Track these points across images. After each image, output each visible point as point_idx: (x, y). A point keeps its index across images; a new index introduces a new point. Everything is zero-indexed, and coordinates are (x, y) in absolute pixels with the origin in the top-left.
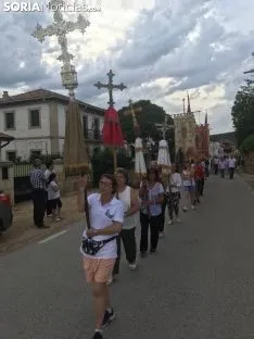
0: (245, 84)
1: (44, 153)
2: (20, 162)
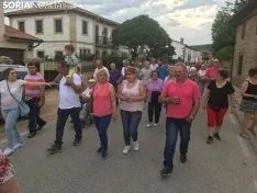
2: (47, 60)
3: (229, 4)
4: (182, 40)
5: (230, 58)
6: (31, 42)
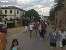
1: (13, 19)
2: (8, 20)
3: (53, 7)
5: (54, 20)
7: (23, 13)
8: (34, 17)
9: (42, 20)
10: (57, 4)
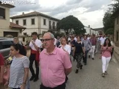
0: (108, 9)
2: (28, 36)
3: (110, 9)
4: (89, 26)
5: (112, 34)
6: (21, 29)
7: (54, 23)
8: (73, 30)
9: (88, 34)
10: (118, 2)
